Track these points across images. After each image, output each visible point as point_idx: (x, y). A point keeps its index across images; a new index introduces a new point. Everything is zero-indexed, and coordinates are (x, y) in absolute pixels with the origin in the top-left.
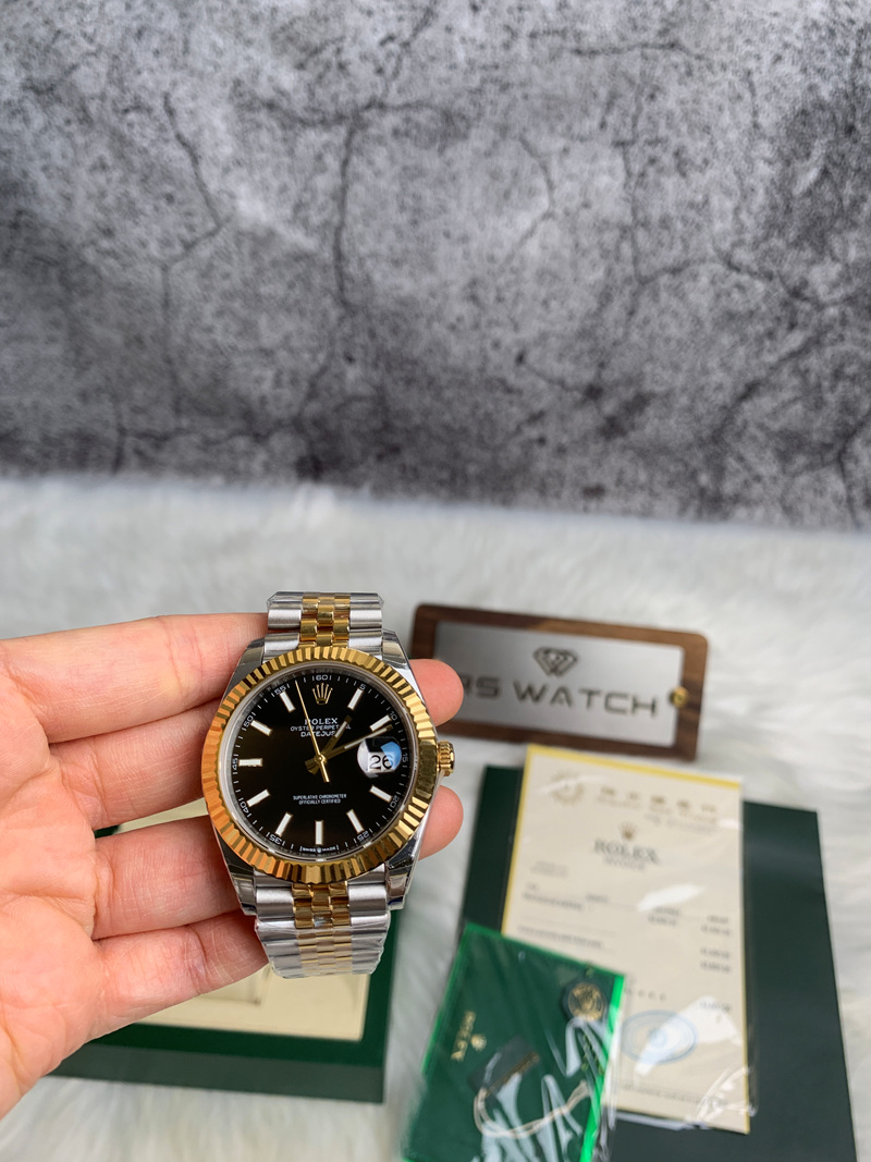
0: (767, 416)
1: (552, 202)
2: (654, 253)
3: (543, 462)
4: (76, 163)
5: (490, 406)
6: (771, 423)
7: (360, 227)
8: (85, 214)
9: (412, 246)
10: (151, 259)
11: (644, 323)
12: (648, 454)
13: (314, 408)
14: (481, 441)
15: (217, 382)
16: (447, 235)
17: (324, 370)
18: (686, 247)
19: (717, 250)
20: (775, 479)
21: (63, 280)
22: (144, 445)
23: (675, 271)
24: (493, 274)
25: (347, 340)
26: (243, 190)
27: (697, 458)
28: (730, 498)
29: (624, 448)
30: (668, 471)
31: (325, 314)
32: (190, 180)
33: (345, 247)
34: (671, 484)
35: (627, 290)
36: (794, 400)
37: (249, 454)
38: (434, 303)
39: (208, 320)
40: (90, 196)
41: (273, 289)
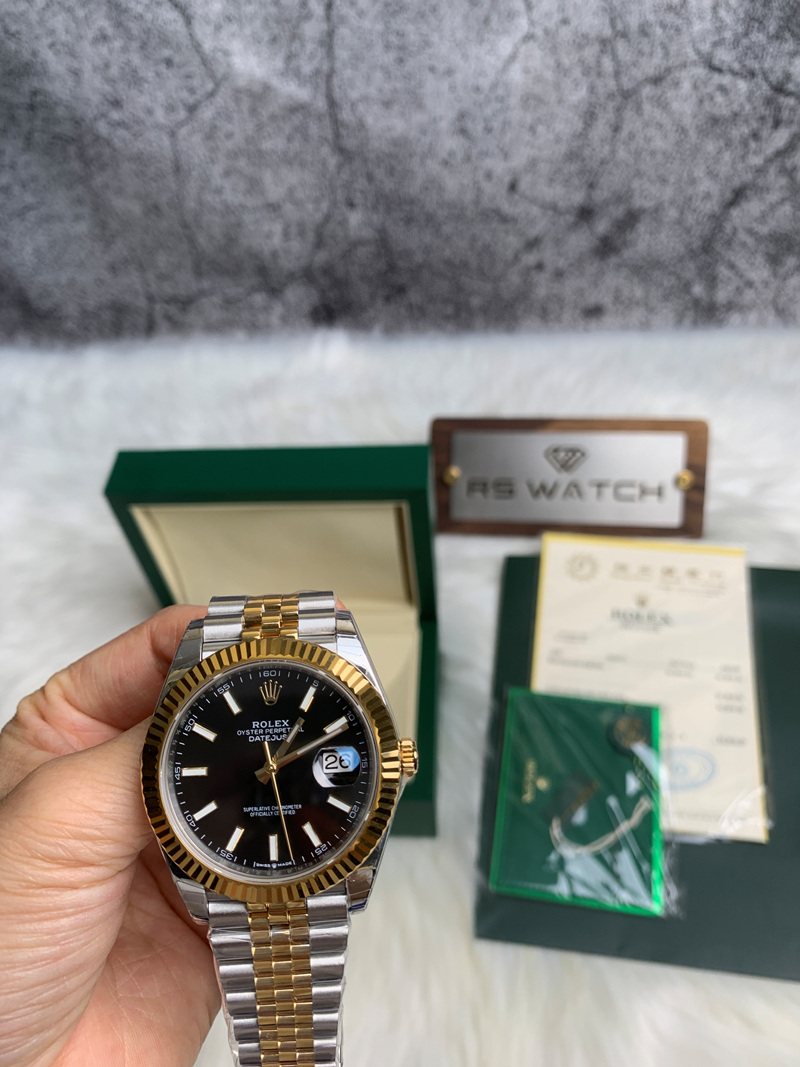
0: (756, 220)
1: (532, 23)
2: (634, 64)
3: (543, 287)
4: (81, 37)
5: (487, 237)
6: (760, 226)
7: (348, 73)
8: (93, 88)
9: (398, 85)
10: (158, 127)
11: (630, 139)
12: (641, 271)
13: (321, 257)
14: (482, 274)
15: (231, 240)
16: (432, 69)
17: (328, 218)
18: (667, 54)
19: (698, 52)
20: (766, 284)
21: (81, 155)
22: (173, 310)
23: (656, 80)
24: (480, 105)
25: (348, 186)
26: (236, 46)
27: (690, 270)
28: (724, 306)
29: (619, 267)
30: (662, 285)
31: (324, 164)
32: (185, 41)
33: (337, 94)
34: (666, 298)
35: (611, 105)
36: (782, 201)
37: (266, 309)
38: (426, 140)
39: (217, 180)
40: (95, 69)
41: (273, 144)
